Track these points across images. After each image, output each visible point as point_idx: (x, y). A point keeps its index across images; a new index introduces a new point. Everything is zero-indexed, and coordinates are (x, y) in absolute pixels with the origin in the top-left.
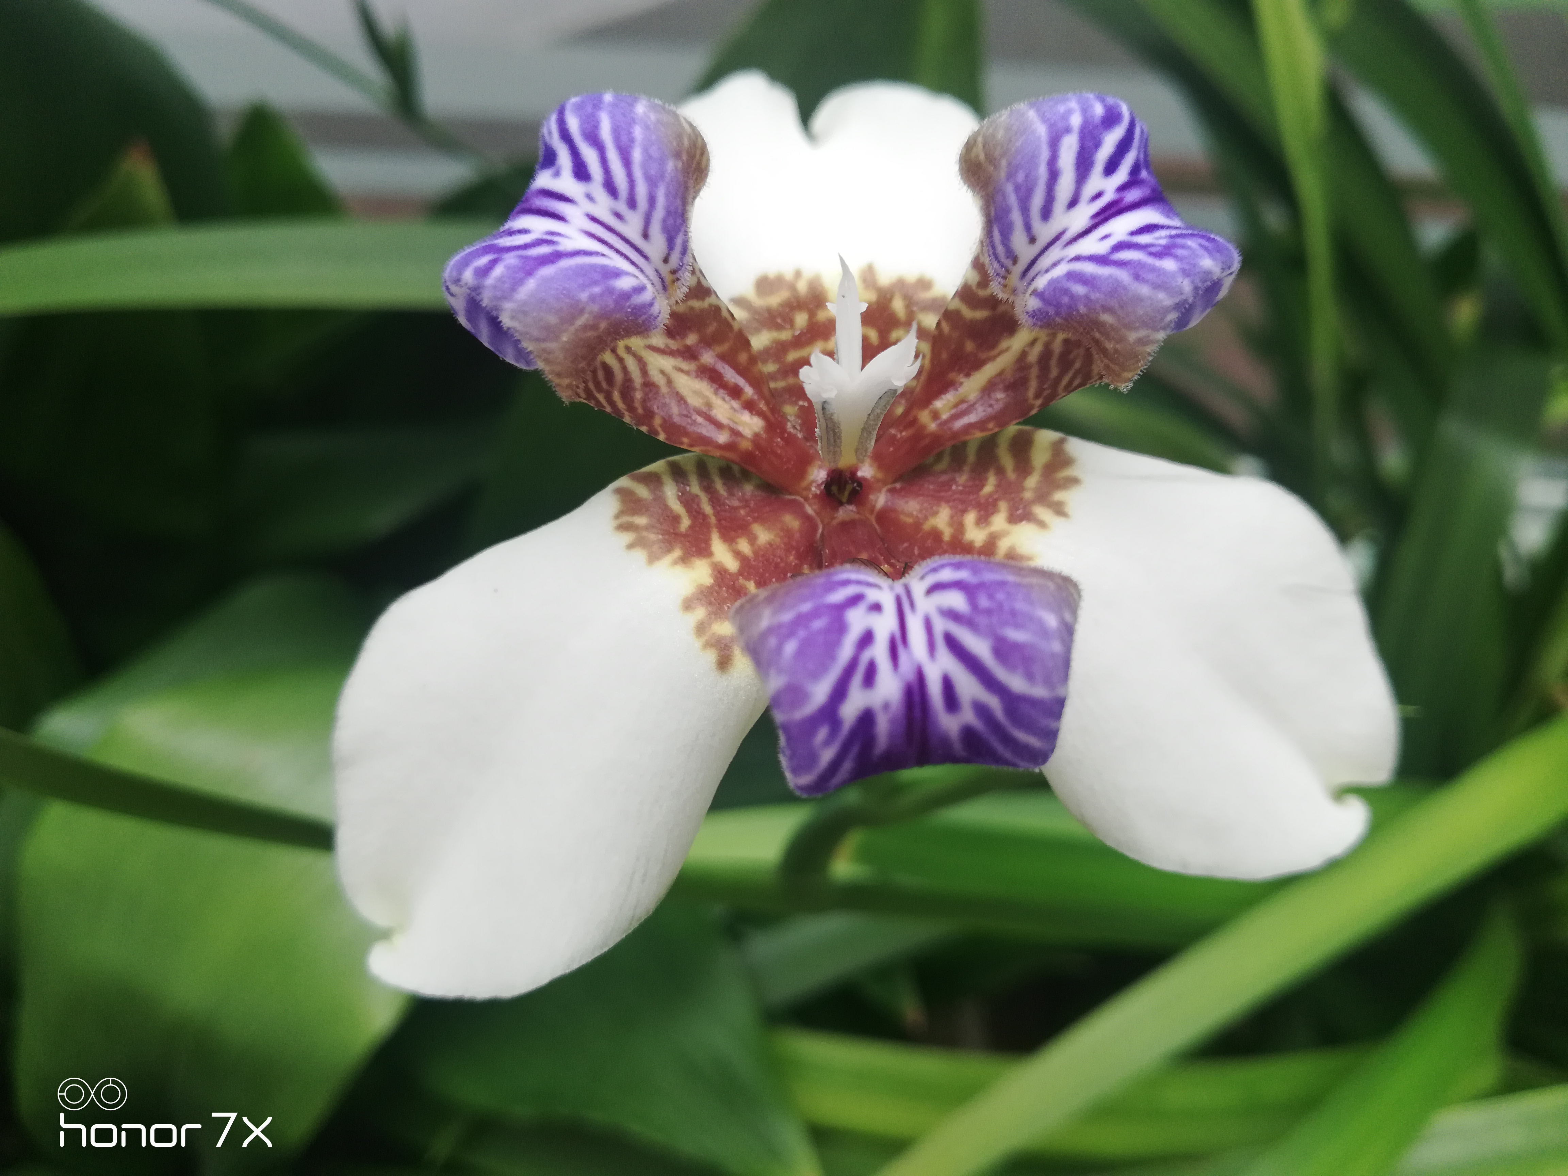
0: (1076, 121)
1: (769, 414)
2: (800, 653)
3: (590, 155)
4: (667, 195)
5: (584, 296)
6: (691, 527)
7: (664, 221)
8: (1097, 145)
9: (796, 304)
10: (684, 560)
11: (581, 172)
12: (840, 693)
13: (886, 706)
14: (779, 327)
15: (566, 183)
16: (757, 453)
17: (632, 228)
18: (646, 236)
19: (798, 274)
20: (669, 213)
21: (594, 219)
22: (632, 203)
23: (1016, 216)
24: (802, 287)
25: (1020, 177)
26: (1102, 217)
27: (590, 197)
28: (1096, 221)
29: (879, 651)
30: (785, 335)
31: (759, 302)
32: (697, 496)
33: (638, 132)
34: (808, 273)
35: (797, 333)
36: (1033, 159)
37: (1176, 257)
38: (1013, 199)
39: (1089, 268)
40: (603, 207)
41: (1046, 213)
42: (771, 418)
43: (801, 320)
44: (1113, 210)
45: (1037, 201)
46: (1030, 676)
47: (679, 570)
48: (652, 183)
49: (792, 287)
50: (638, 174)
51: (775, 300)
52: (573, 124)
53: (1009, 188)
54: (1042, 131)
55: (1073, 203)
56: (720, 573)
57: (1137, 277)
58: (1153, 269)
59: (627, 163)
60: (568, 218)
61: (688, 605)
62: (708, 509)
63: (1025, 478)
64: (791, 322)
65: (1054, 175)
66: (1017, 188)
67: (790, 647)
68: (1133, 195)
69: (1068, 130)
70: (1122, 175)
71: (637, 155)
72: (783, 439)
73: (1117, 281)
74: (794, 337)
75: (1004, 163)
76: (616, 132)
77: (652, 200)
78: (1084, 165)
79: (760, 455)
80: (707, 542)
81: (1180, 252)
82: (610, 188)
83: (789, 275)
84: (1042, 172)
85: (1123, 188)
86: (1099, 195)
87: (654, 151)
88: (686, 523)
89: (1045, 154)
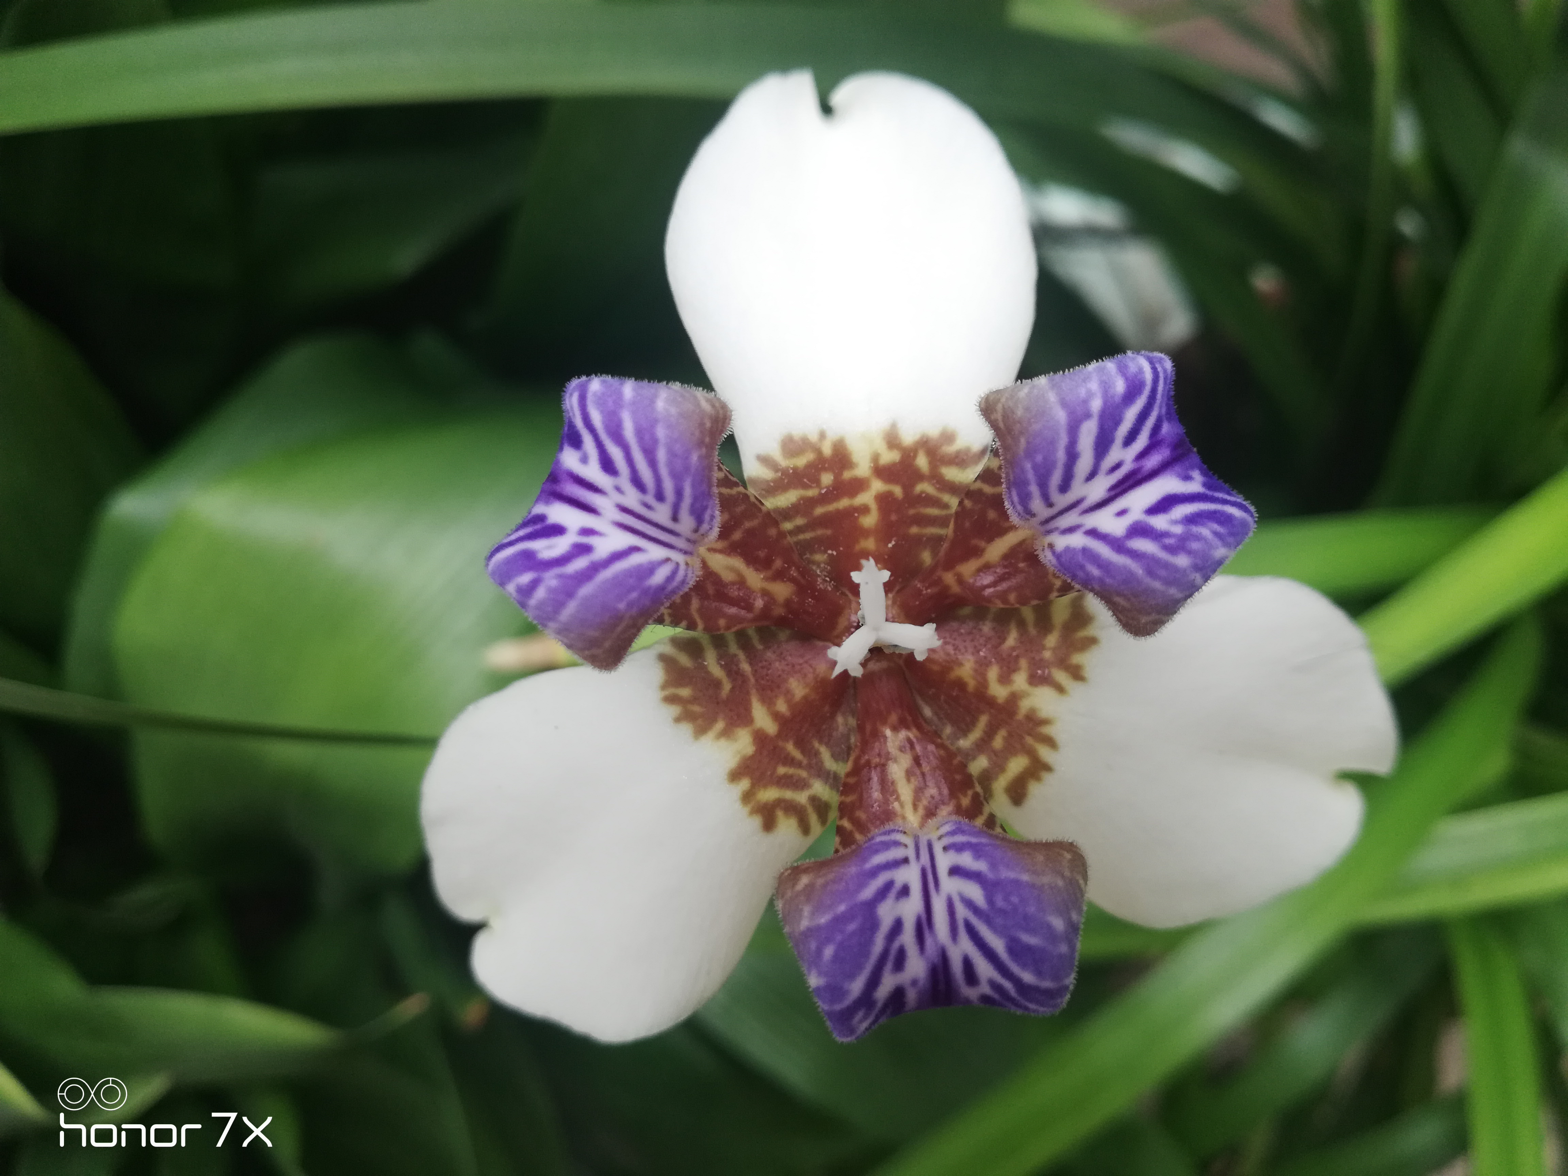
0: (1096, 405)
1: (799, 578)
2: (836, 958)
3: (616, 453)
4: (693, 486)
5: (622, 606)
6: (733, 690)
7: (692, 505)
8: (1118, 422)
9: (820, 464)
10: (726, 733)
11: (608, 466)
12: (874, 982)
13: (914, 982)
14: (805, 487)
15: (593, 472)
16: (790, 616)
17: (662, 514)
18: (675, 518)
19: (822, 435)
20: (696, 499)
21: (625, 510)
22: (660, 497)
23: (1034, 489)
24: (827, 450)
25: (1039, 458)
26: (1118, 490)
27: (618, 489)
28: (1113, 493)
29: (908, 937)
30: (811, 493)
31: (784, 463)
32: (735, 655)
33: (661, 432)
34: (832, 436)
35: (823, 491)
36: (1052, 443)
37: (1189, 552)
38: (1031, 475)
39: (1104, 550)
40: (632, 498)
41: (1064, 487)
42: (803, 581)
43: (827, 479)
44: (1131, 482)
45: (1056, 478)
46: (1039, 973)
47: (723, 742)
48: (677, 478)
49: (819, 451)
50: (664, 472)
51: (801, 462)
52: (596, 418)
53: (1028, 466)
54: (1061, 416)
55: (1092, 475)
56: (760, 738)
57: (1150, 573)
58: (1167, 566)
59: (653, 463)
60: (600, 510)
61: (735, 776)
62: (746, 667)
63: (1045, 635)
64: (817, 482)
65: (1072, 456)
66: (1035, 468)
67: (829, 952)
68: (1153, 461)
69: (1088, 416)
70: (1142, 441)
71: (662, 455)
72: (814, 597)
73: (1131, 574)
74: (820, 494)
75: (1023, 441)
76: (639, 433)
77: (679, 493)
78: (1102, 445)
79: (792, 617)
80: (748, 709)
81: (1195, 546)
82: (637, 482)
83: (814, 437)
84: (1061, 455)
85: (1143, 455)
86: (1117, 466)
87: (678, 448)
88: (727, 686)
89: (1063, 441)
